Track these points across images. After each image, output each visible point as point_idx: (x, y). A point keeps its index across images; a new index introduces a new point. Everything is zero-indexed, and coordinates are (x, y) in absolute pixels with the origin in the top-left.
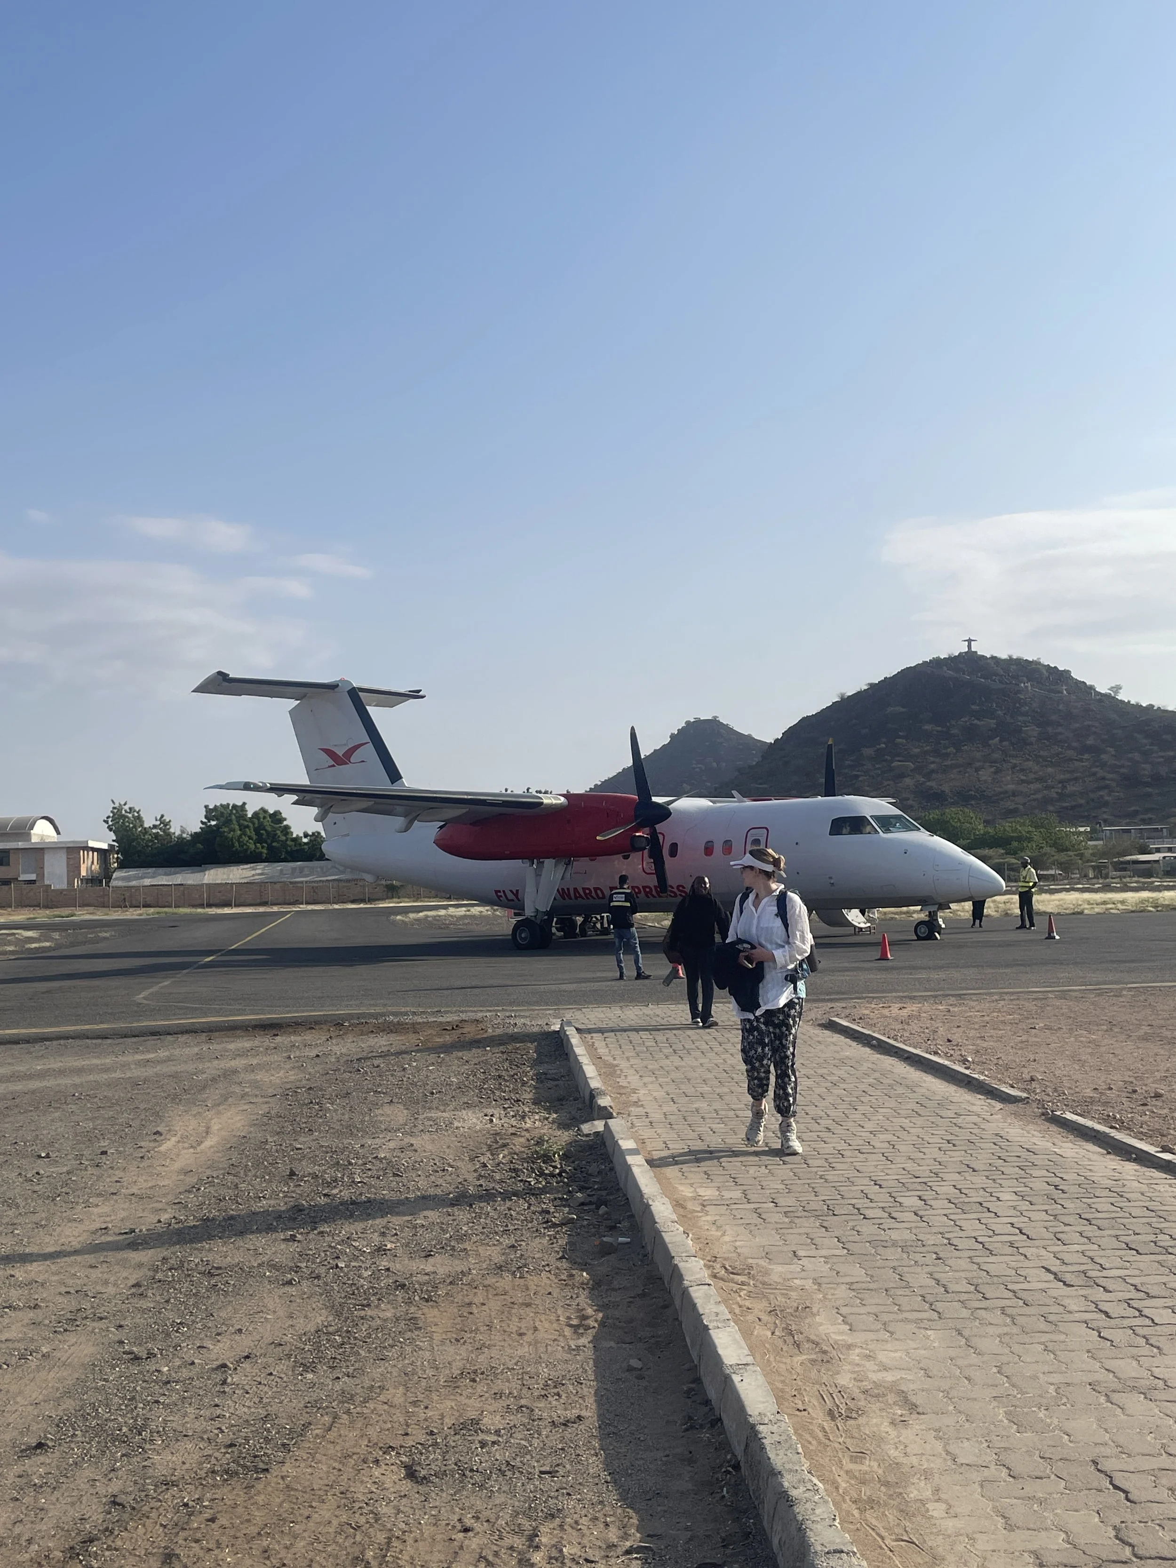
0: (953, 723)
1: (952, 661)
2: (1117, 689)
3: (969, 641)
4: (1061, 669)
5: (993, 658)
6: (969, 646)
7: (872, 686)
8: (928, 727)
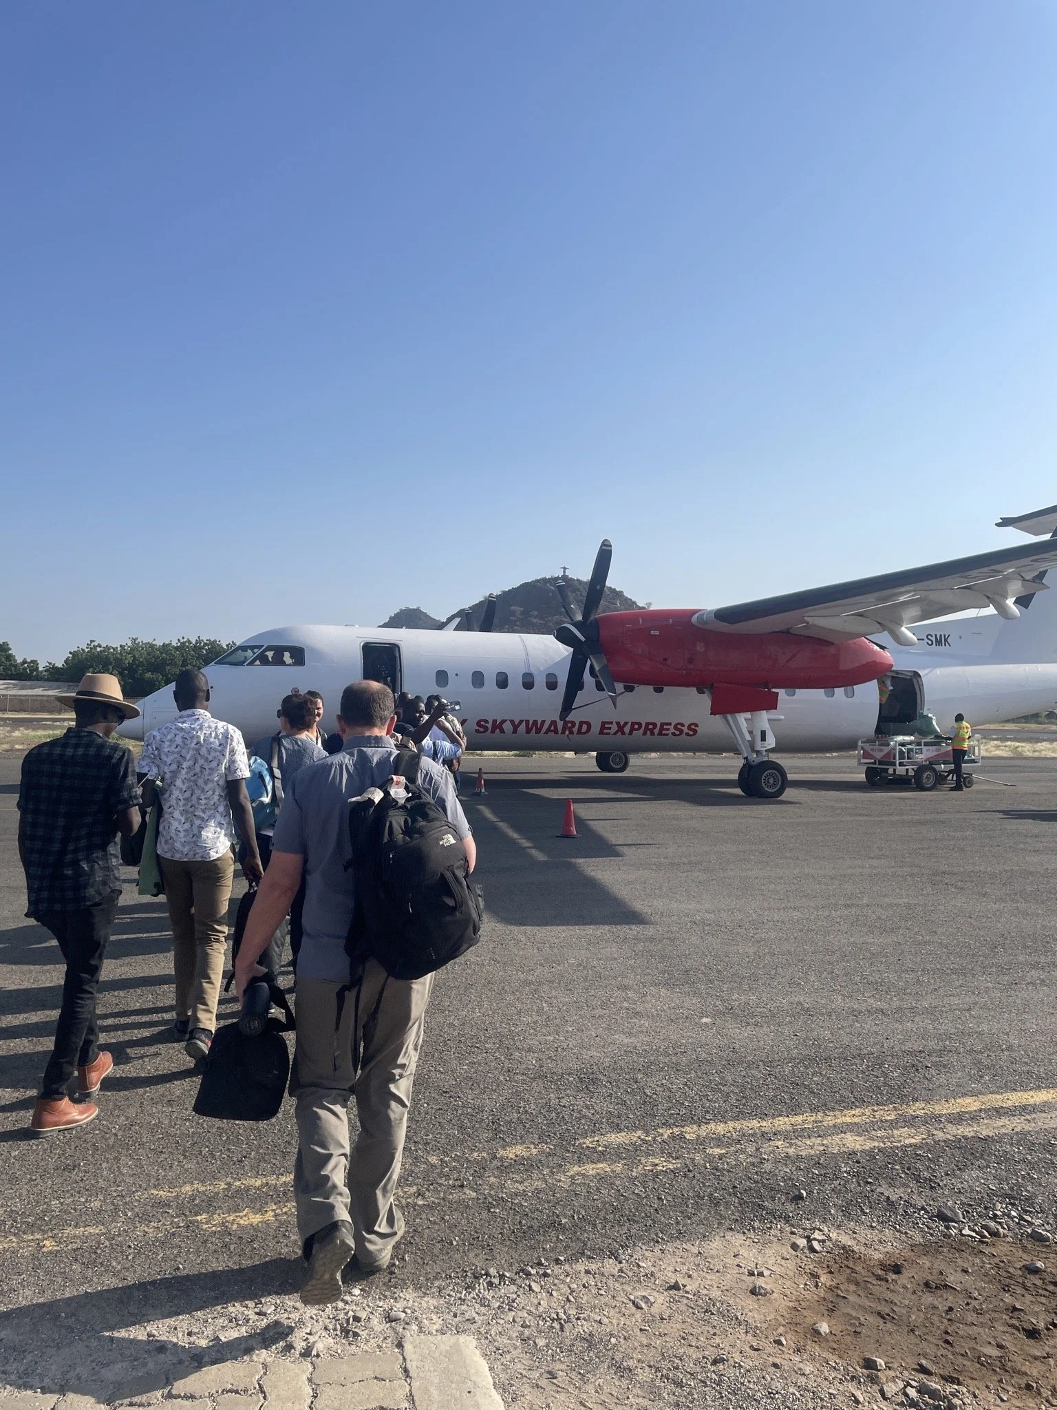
0: (550, 618)
1: (554, 580)
2: (650, 604)
3: (565, 568)
4: (618, 590)
5: (578, 580)
6: (564, 572)
7: (504, 593)
8: (535, 620)
